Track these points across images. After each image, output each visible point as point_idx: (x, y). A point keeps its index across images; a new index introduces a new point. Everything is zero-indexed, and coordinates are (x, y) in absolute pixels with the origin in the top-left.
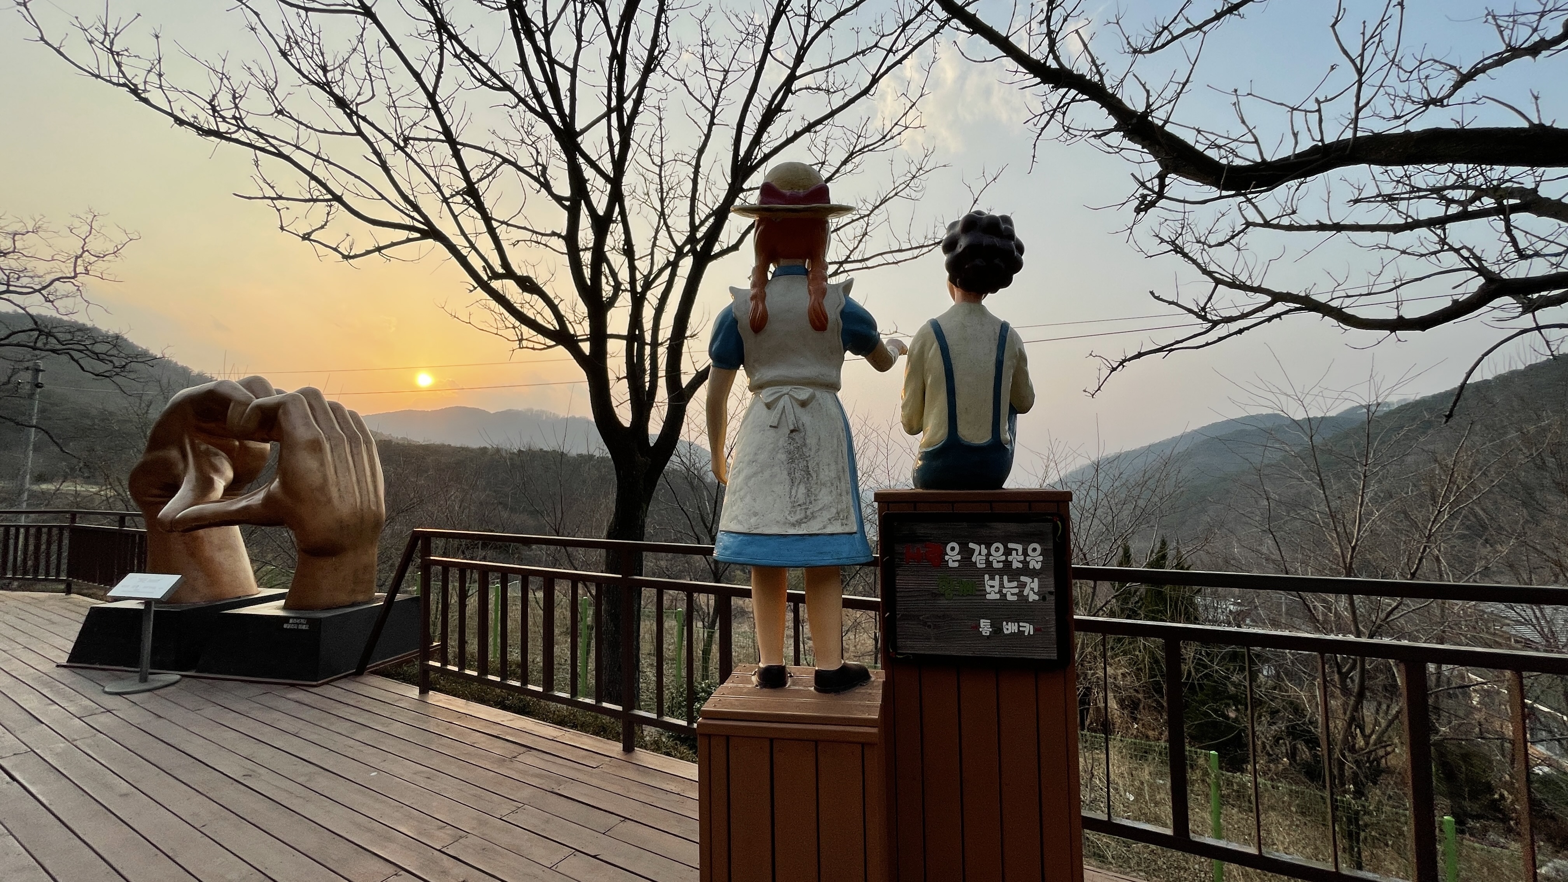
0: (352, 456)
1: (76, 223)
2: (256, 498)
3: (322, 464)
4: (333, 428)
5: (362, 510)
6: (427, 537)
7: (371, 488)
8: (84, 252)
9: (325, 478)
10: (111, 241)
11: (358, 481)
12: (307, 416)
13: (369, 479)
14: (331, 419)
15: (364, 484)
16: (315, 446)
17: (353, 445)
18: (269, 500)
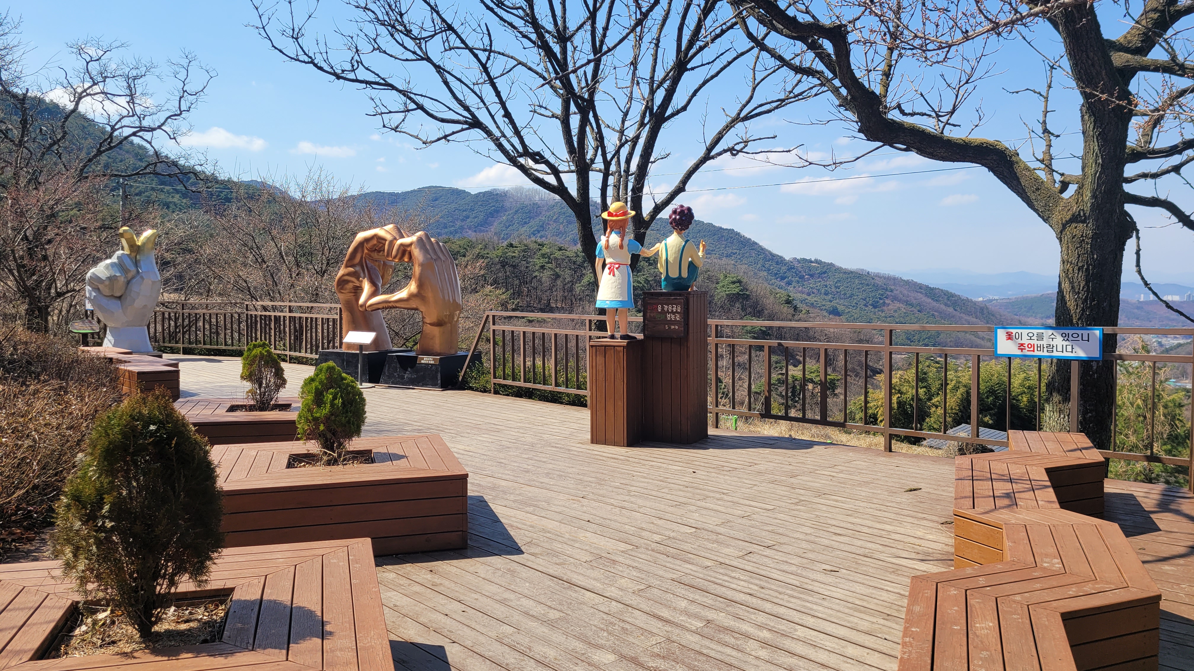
6: (494, 316)
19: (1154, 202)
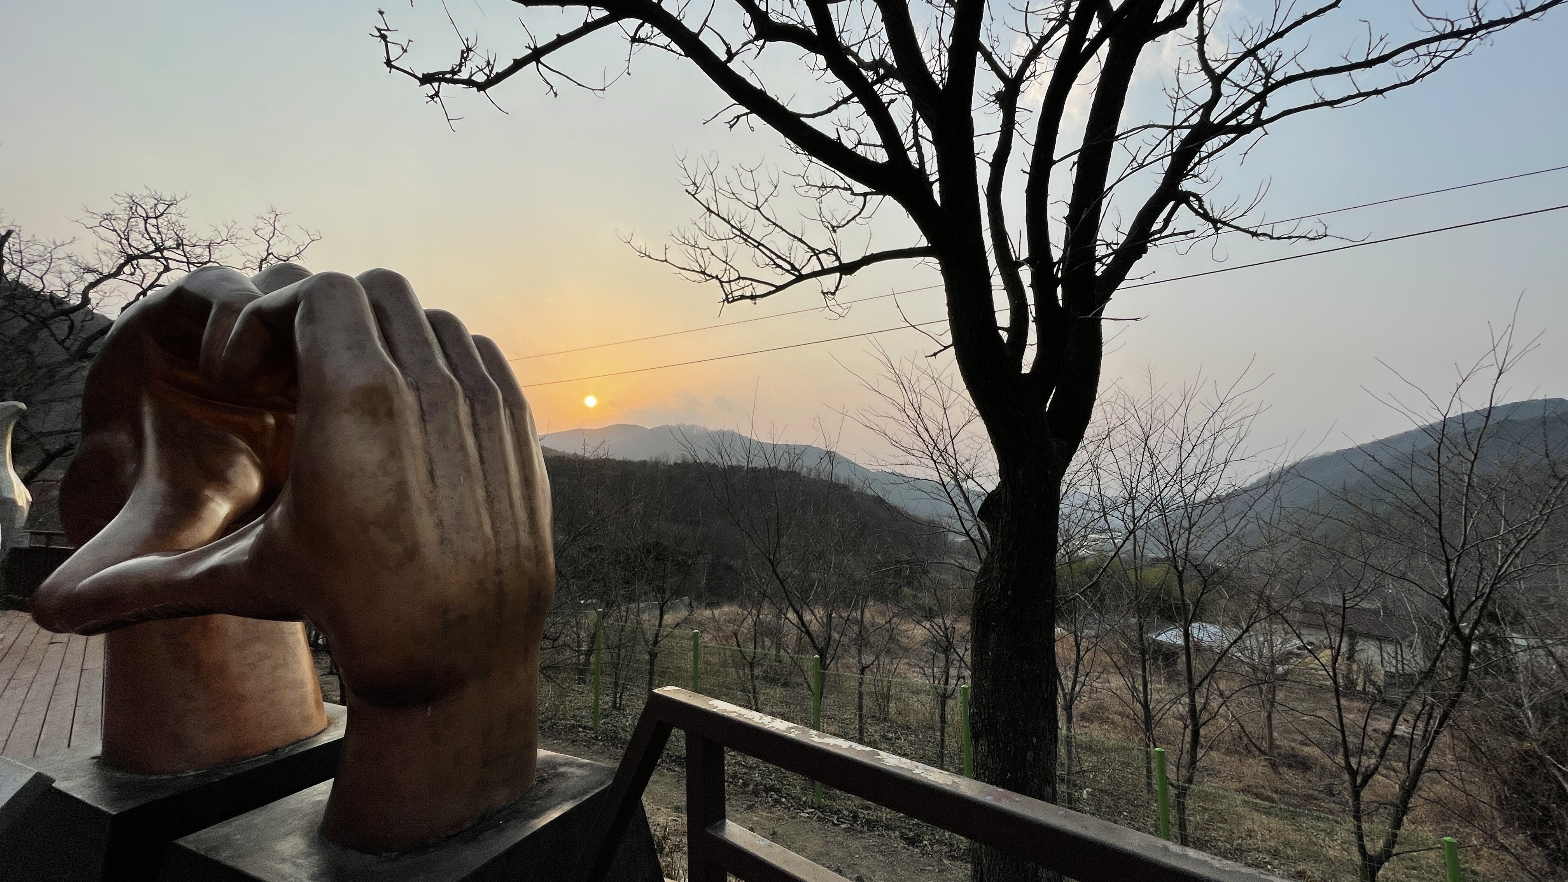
0: (476, 436)
1: (261, 224)
3: (394, 451)
4: (430, 361)
5: (499, 572)
7: (522, 514)
8: (269, 254)
9: (402, 491)
10: (294, 243)
11: (490, 499)
12: (361, 328)
13: (517, 493)
14: (426, 342)
15: (506, 505)
16: (376, 403)
17: (478, 408)
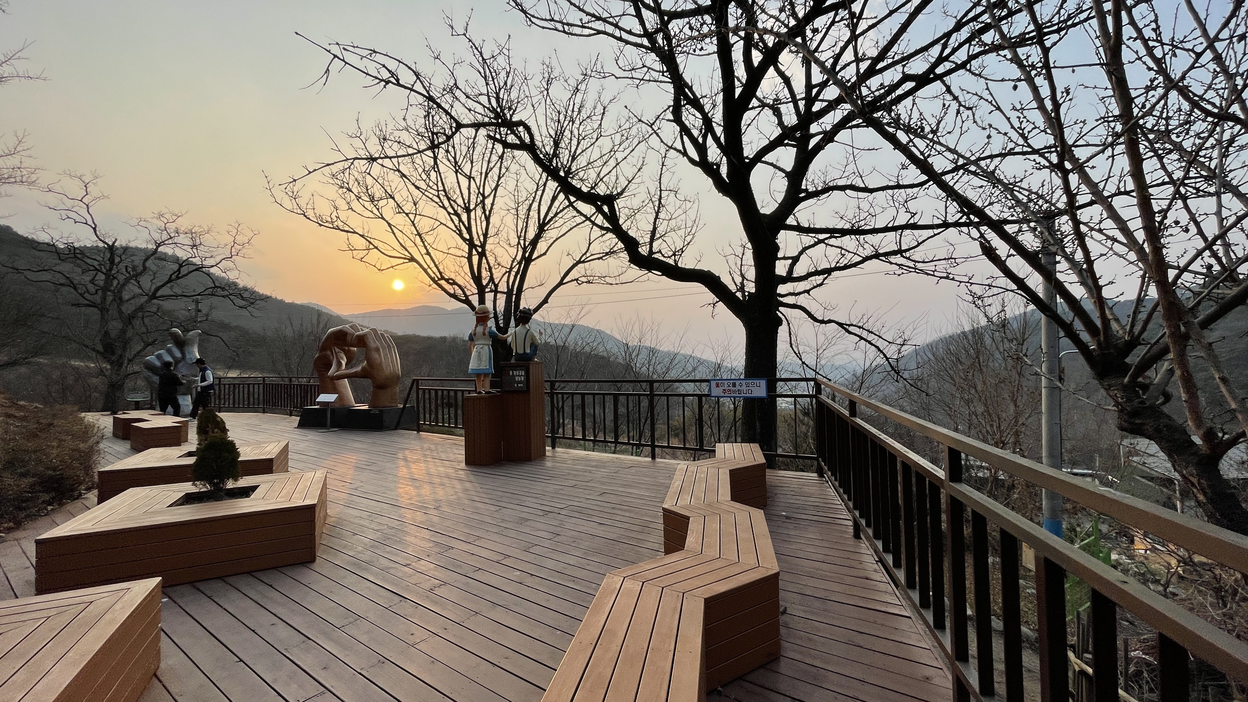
2: (359, 369)
5: (393, 373)
6: (418, 380)
7: (395, 362)
9: (381, 361)
11: (391, 362)
12: (373, 339)
13: (395, 359)
16: (377, 350)
18: (363, 369)
19: (794, 306)
